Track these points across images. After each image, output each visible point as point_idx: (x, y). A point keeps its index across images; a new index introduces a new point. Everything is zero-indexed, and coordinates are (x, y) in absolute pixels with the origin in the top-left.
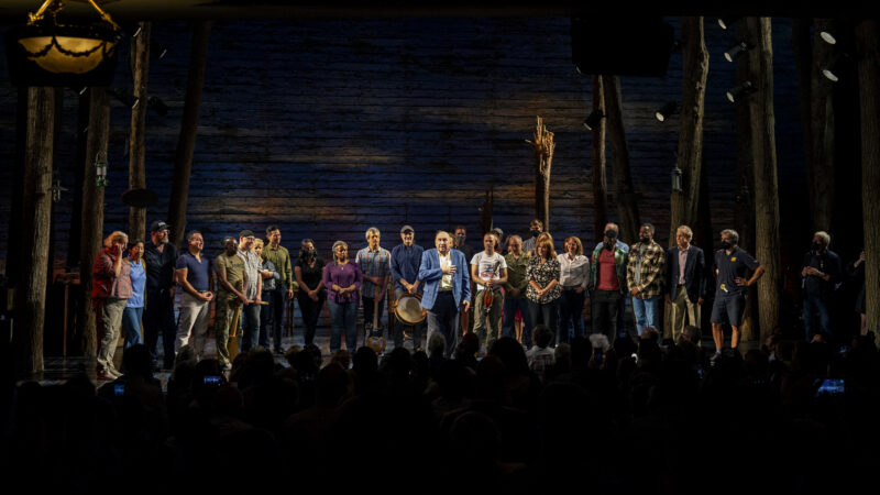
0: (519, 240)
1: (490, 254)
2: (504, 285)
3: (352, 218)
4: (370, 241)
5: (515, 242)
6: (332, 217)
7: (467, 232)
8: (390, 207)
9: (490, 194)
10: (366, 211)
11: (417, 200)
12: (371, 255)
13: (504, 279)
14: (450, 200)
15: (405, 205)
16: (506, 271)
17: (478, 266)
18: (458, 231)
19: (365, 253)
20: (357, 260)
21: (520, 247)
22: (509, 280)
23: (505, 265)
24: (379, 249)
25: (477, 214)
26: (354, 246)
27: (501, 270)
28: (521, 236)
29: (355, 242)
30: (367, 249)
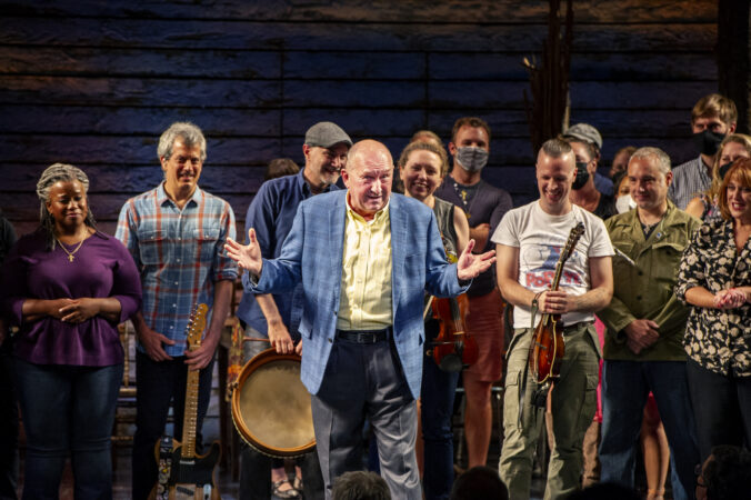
0: (658, 162)
1: (556, 210)
2: (604, 313)
3: (100, 86)
4: (170, 167)
5: (645, 166)
6: (30, 83)
7: (494, 137)
8: (230, 53)
9: (562, 11)
10: (151, 64)
11: (316, 30)
12: (169, 218)
13: (604, 293)
14: (430, 31)
15: (279, 47)
16: (607, 268)
17: (516, 250)
18: (463, 134)
19: (148, 209)
20: (122, 233)
21: (662, 187)
22: (616, 294)
23: (607, 248)
24: (198, 195)
25: (520, 77)
26: (111, 180)
27: (593, 262)
28: (666, 150)
29: (113, 167)
30: (156, 196)
